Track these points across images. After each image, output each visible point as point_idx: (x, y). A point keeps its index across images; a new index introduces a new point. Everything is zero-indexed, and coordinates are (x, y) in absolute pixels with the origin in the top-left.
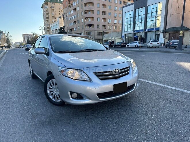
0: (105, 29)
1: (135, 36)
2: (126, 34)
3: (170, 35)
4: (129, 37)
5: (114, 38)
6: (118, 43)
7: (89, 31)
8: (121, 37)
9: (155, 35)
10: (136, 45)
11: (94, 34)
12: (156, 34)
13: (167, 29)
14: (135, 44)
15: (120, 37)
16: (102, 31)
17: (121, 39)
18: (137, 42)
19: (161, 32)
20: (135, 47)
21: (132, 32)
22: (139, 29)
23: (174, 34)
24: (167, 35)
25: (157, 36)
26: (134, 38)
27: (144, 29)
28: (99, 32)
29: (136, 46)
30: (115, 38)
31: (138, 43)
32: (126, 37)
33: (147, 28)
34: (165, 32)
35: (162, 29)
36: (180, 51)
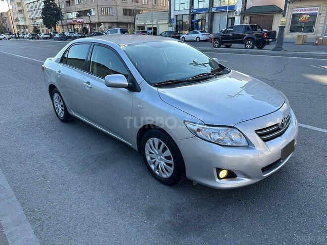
0: (137, 4)
1: (193, 21)
2: (176, 16)
3: (252, 19)
4: (182, 21)
5: (156, 21)
6: (166, 32)
7: (106, 7)
8: (168, 21)
9: (228, 19)
10: (198, 37)
11: (117, 13)
12: (229, 17)
13: (247, 8)
14: (195, 36)
15: (166, 21)
16: (130, 8)
17: (169, 24)
18: (198, 31)
19: (238, 14)
20: (196, 41)
21: (188, 12)
22: (200, 7)
23: (258, 18)
24: (247, 19)
25: (230, 20)
26: (192, 23)
27: (209, 8)
28: (126, 9)
29: (198, 40)
30: (158, 23)
31: (201, 34)
32: (177, 21)
33: (214, 6)
34: (243, 14)
35: (239, 9)
36: (280, 52)
